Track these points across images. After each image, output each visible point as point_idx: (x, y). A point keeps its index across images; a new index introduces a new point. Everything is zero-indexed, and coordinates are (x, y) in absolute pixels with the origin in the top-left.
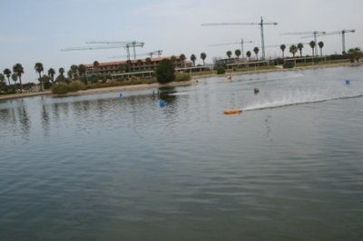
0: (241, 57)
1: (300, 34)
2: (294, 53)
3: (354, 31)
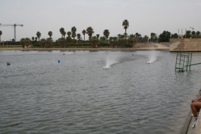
3: (22, 26)
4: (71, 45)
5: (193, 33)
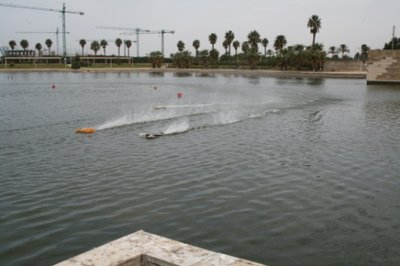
1: (120, 29)
2: (96, 50)
3: (173, 32)
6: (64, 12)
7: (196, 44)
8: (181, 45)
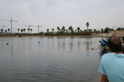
0: (3, 32)
2: (22, 32)
3: (42, 26)
4: (62, 35)
5: (121, 28)
6: (11, 21)
7: (53, 30)
8: (48, 30)
